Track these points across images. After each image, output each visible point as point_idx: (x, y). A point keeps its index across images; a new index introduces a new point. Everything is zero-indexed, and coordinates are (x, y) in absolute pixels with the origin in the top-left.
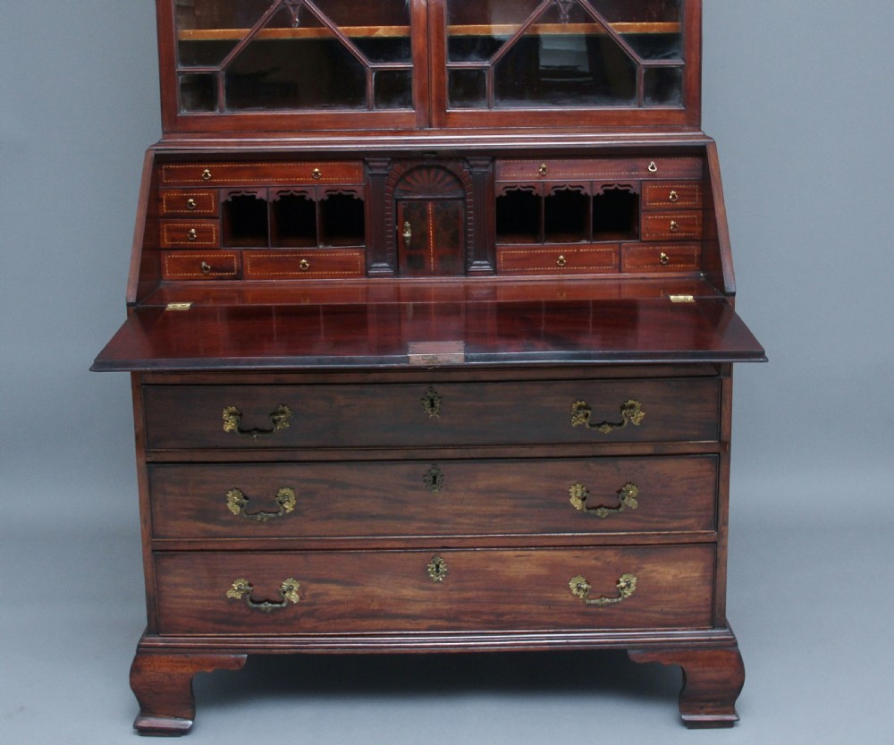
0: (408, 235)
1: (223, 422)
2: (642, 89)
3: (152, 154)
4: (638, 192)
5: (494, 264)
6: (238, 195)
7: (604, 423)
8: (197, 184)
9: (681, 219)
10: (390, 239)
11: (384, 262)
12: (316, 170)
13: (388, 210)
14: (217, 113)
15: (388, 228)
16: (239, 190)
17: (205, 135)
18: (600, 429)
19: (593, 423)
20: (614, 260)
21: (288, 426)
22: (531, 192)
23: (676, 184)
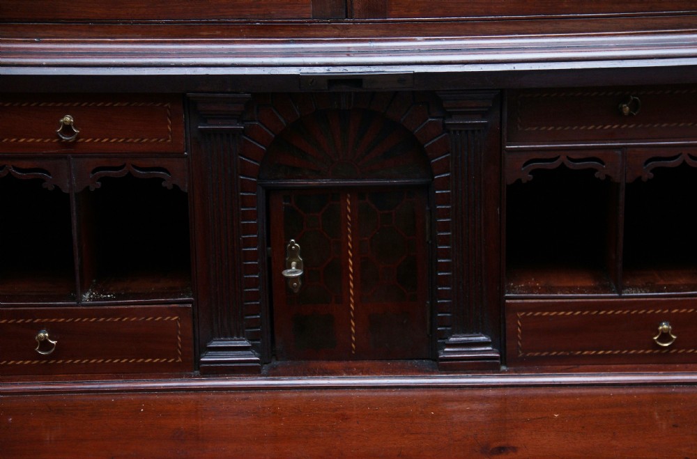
0: (294, 272)
5: (499, 342)
10: (254, 283)
11: (238, 334)
12: (68, 119)
13: (245, 216)
15: (248, 256)
22: (594, 171)
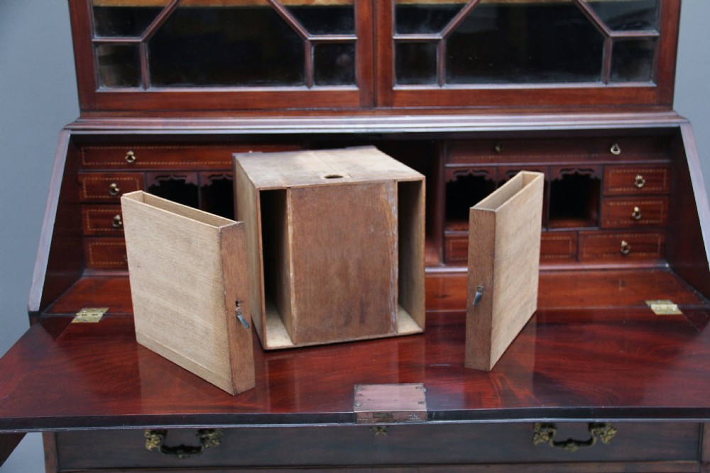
1: (144, 440)
2: (609, 63)
3: (68, 135)
4: (600, 177)
6: (166, 179)
7: (570, 441)
8: (120, 167)
9: (644, 205)
14: (140, 89)
16: (166, 174)
17: (127, 113)
18: (566, 448)
19: (558, 440)
20: (571, 249)
21: (218, 443)
22: (484, 176)
23: (642, 168)
